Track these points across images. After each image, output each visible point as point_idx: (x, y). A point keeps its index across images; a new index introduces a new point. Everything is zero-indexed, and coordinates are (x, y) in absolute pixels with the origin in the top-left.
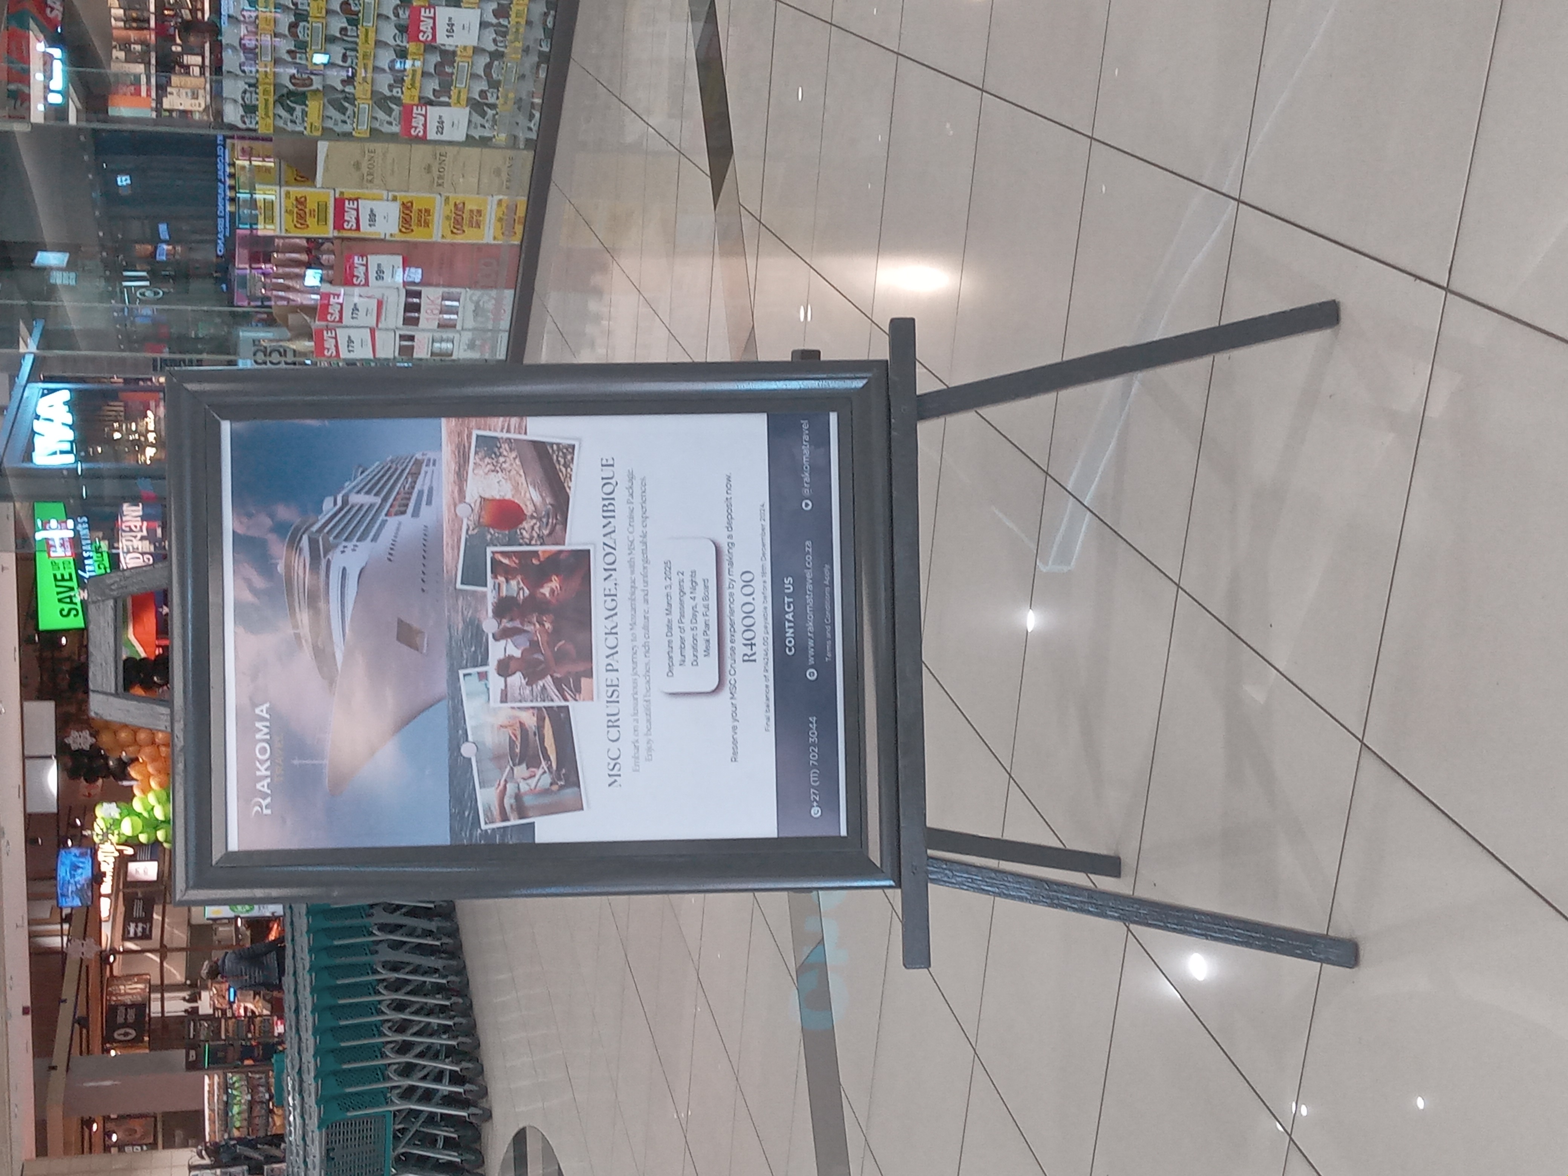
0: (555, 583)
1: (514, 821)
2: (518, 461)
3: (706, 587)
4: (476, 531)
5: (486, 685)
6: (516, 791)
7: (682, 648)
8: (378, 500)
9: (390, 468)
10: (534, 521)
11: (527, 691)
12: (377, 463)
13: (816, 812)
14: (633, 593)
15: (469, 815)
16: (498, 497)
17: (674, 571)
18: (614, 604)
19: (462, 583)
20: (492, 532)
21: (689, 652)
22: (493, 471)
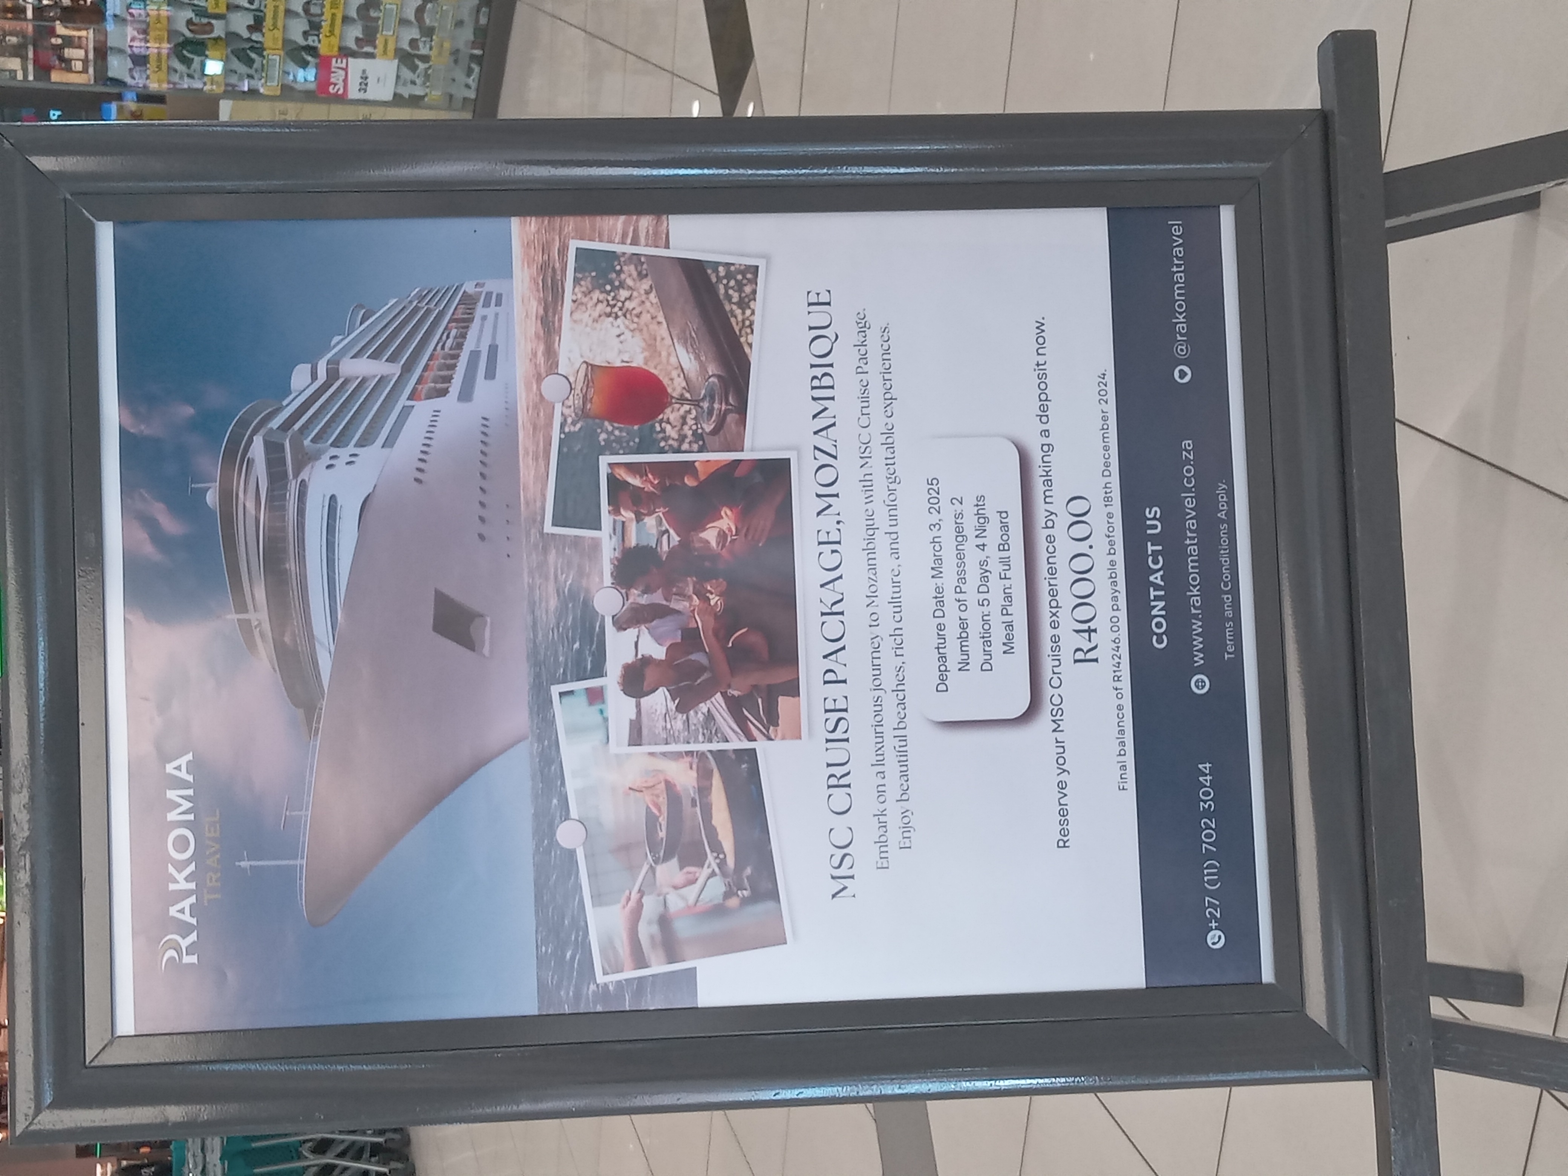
0: (727, 521)
1: (658, 967)
2: (653, 296)
3: (1005, 527)
4: (578, 426)
5: (601, 712)
6: (662, 909)
7: (963, 639)
8: (394, 370)
9: (416, 310)
10: (687, 407)
11: (679, 723)
12: (392, 302)
13: (1215, 939)
14: (871, 539)
15: (573, 957)
16: (618, 364)
17: (945, 499)
18: (833, 561)
19: (554, 524)
20: (610, 428)
21: (975, 645)
22: (609, 315)
